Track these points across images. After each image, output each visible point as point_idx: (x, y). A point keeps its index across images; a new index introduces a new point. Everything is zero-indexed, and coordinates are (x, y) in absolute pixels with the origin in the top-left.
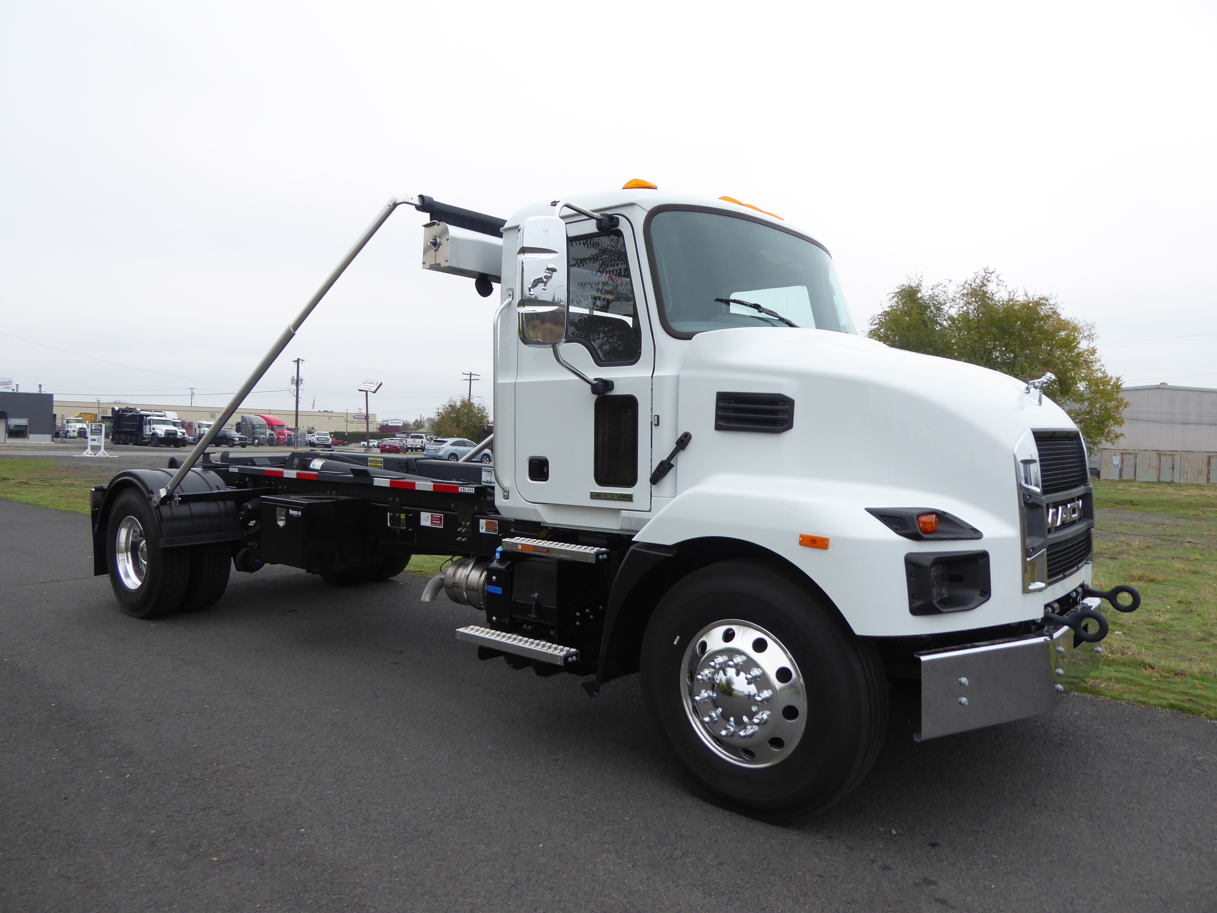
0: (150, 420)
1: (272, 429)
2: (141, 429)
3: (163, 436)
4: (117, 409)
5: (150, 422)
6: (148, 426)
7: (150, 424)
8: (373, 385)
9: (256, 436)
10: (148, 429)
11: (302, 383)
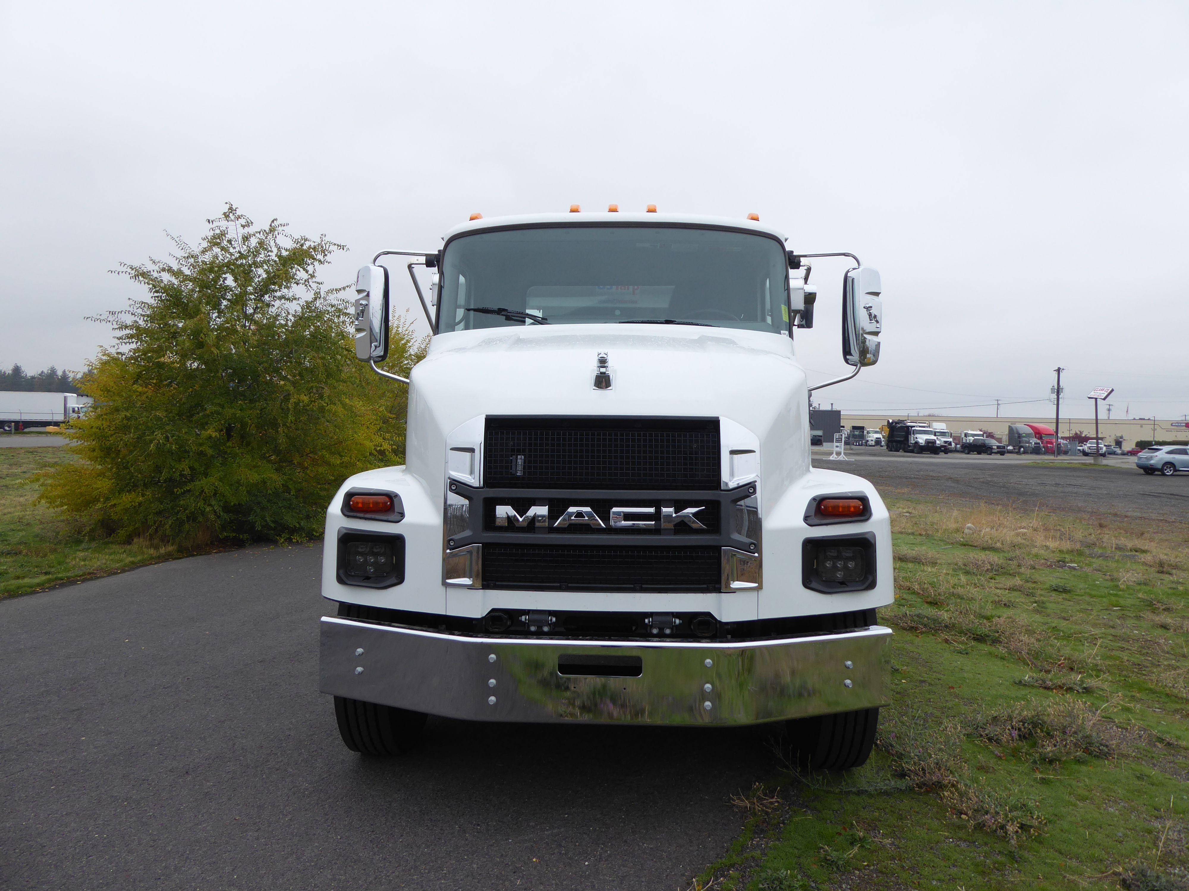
0: (914, 431)
1: (1040, 438)
2: (907, 439)
3: (923, 444)
4: (891, 421)
5: (915, 432)
6: (913, 435)
7: (914, 434)
8: (1103, 392)
9: (1022, 444)
10: (912, 439)
11: (1062, 392)
